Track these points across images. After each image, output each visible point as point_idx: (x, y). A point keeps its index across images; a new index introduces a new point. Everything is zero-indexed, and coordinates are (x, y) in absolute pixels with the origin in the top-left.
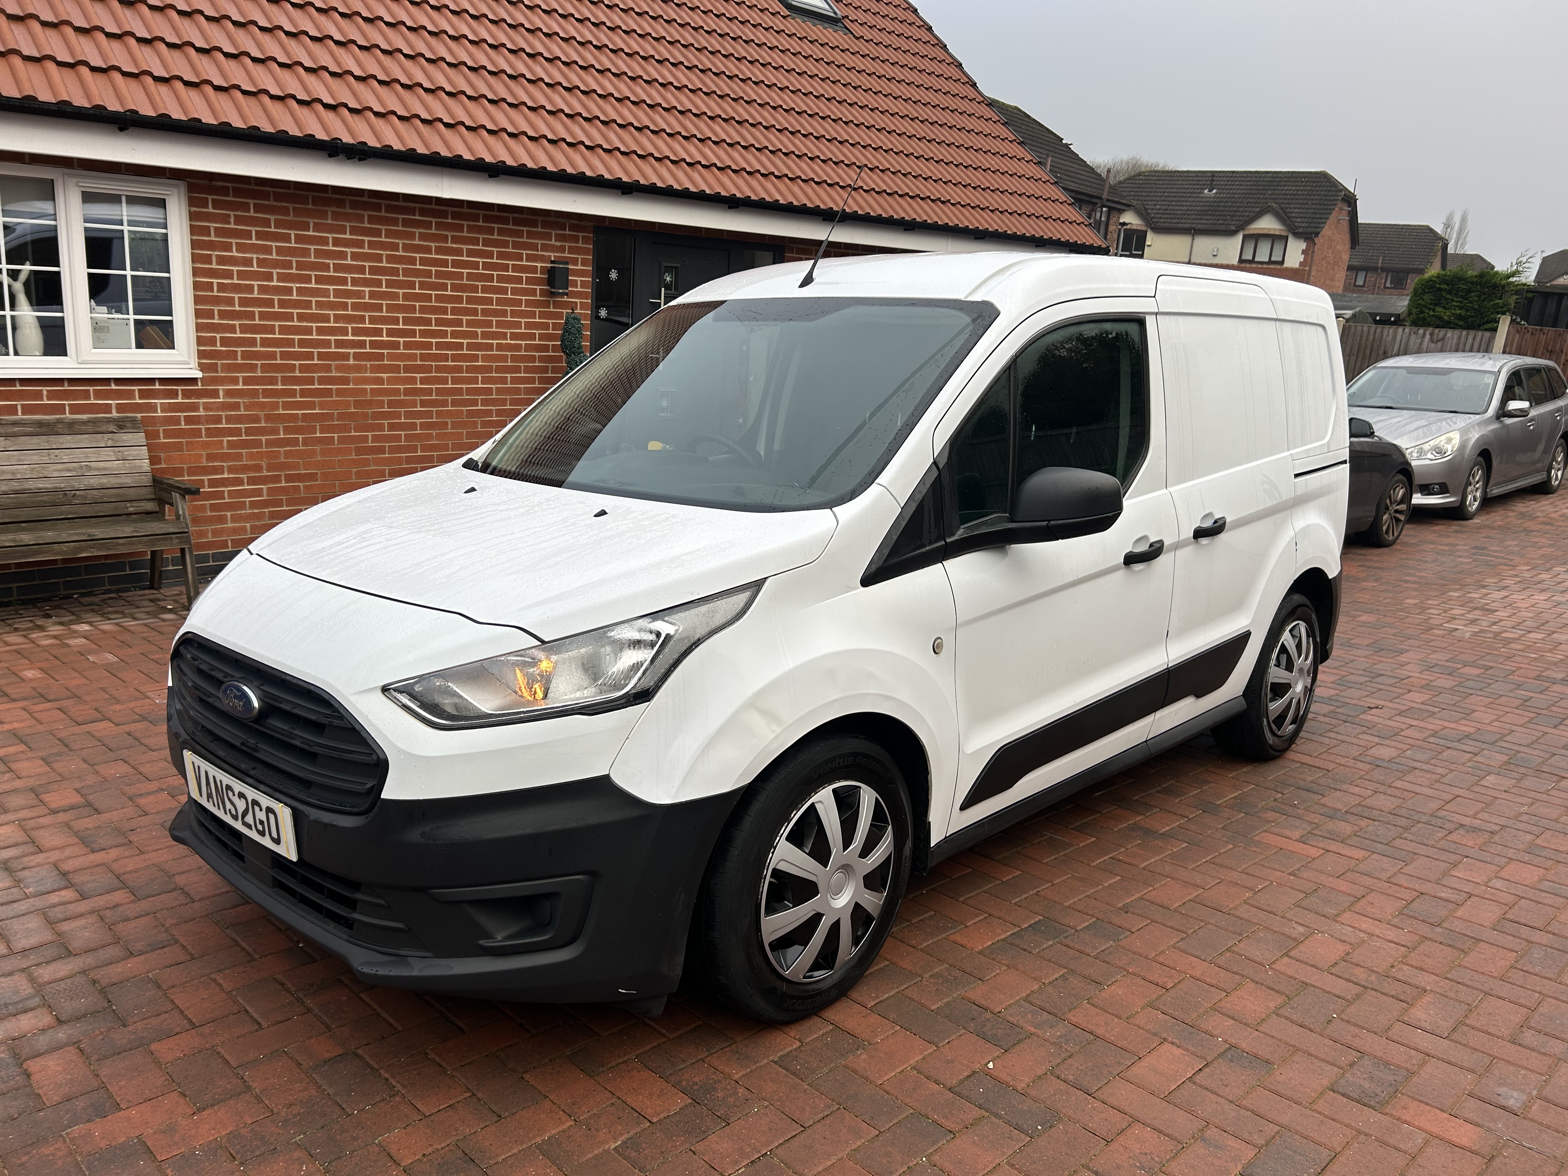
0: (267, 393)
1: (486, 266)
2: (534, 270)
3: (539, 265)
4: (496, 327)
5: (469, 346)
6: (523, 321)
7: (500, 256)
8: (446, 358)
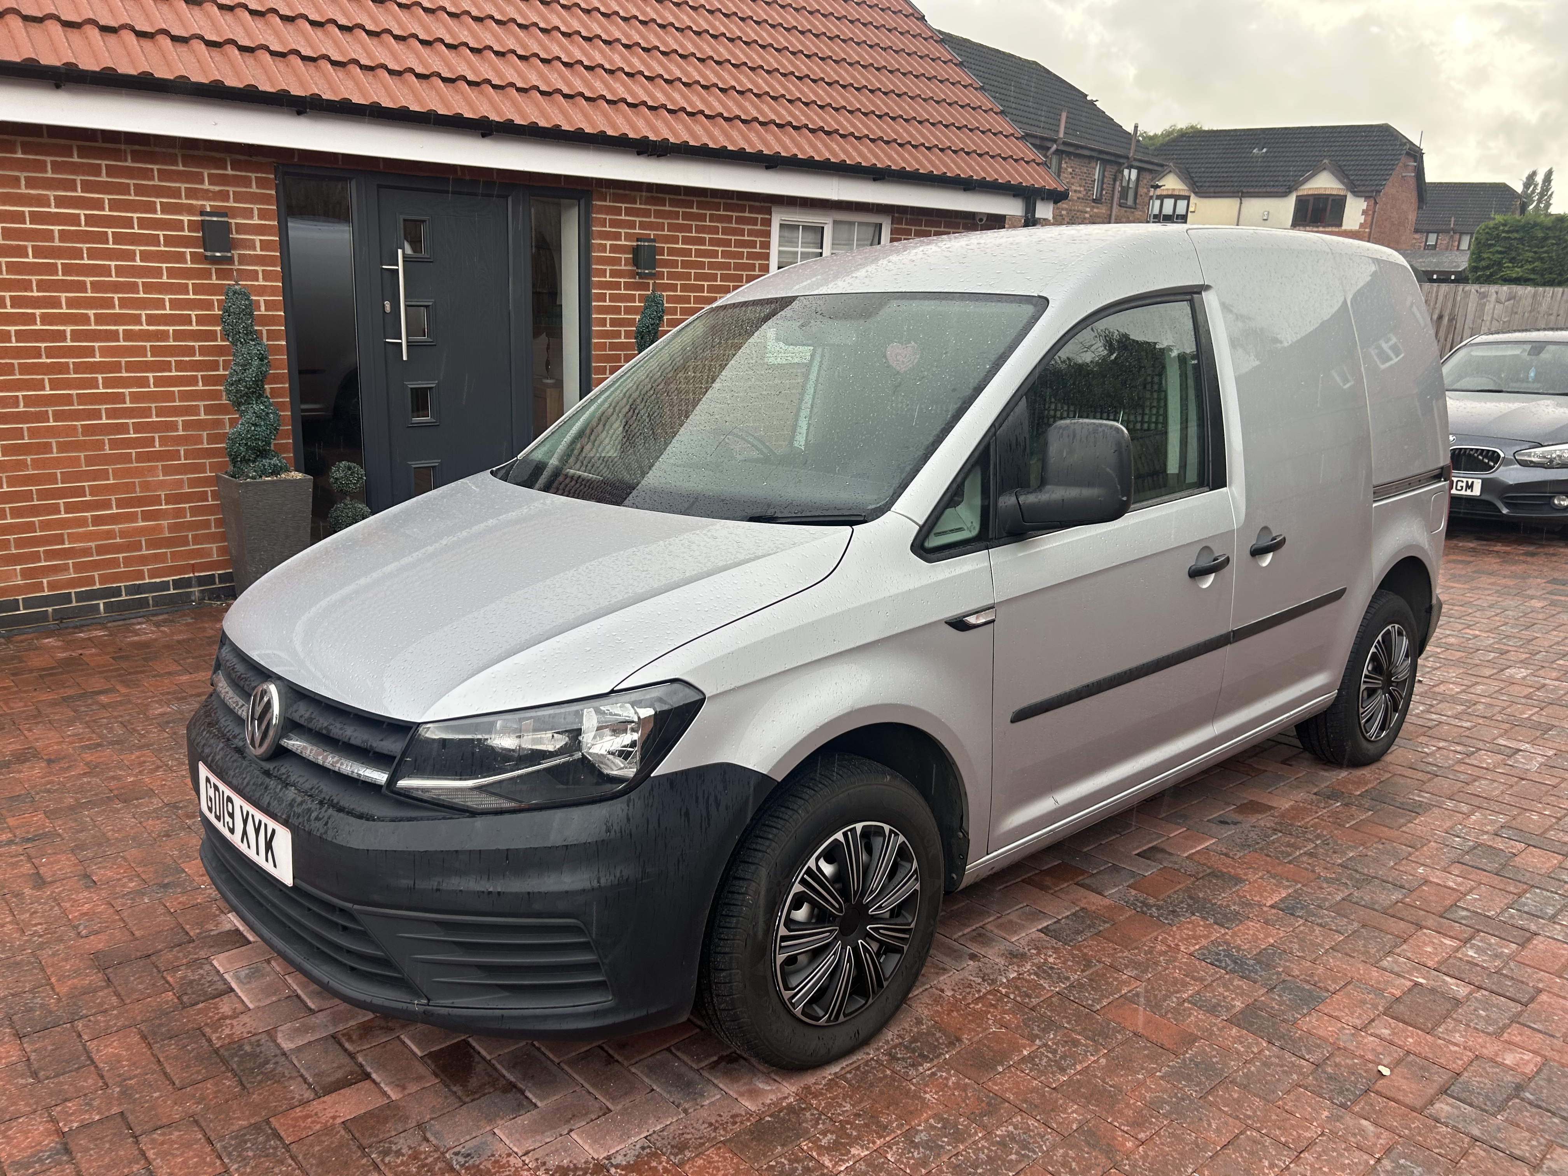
1: (92, 221)
2: (178, 226)
3: (185, 218)
4: (120, 308)
5: (76, 335)
6: (167, 297)
7: (114, 205)
8: (36, 352)
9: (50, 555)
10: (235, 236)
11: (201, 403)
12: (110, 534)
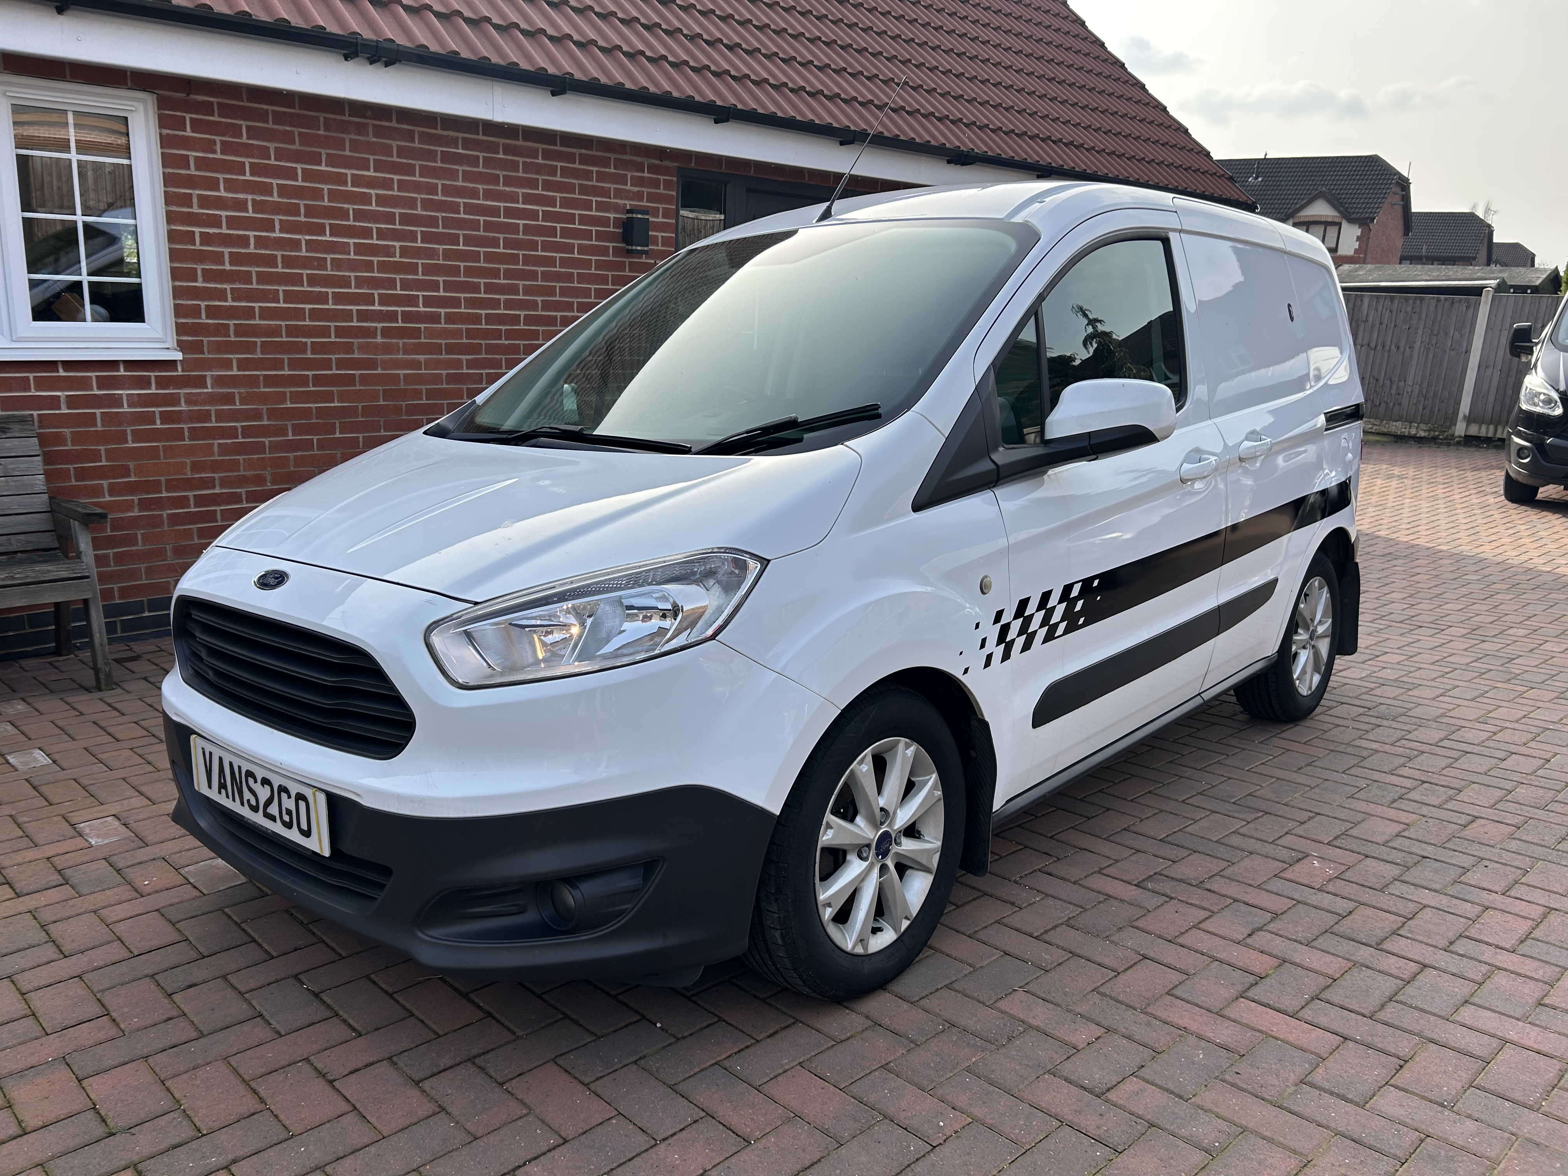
0: (269, 381)
1: (547, 216)
2: (605, 222)
3: (612, 216)
5: (527, 320)
6: (593, 287)
7: (563, 203)
8: (499, 334)
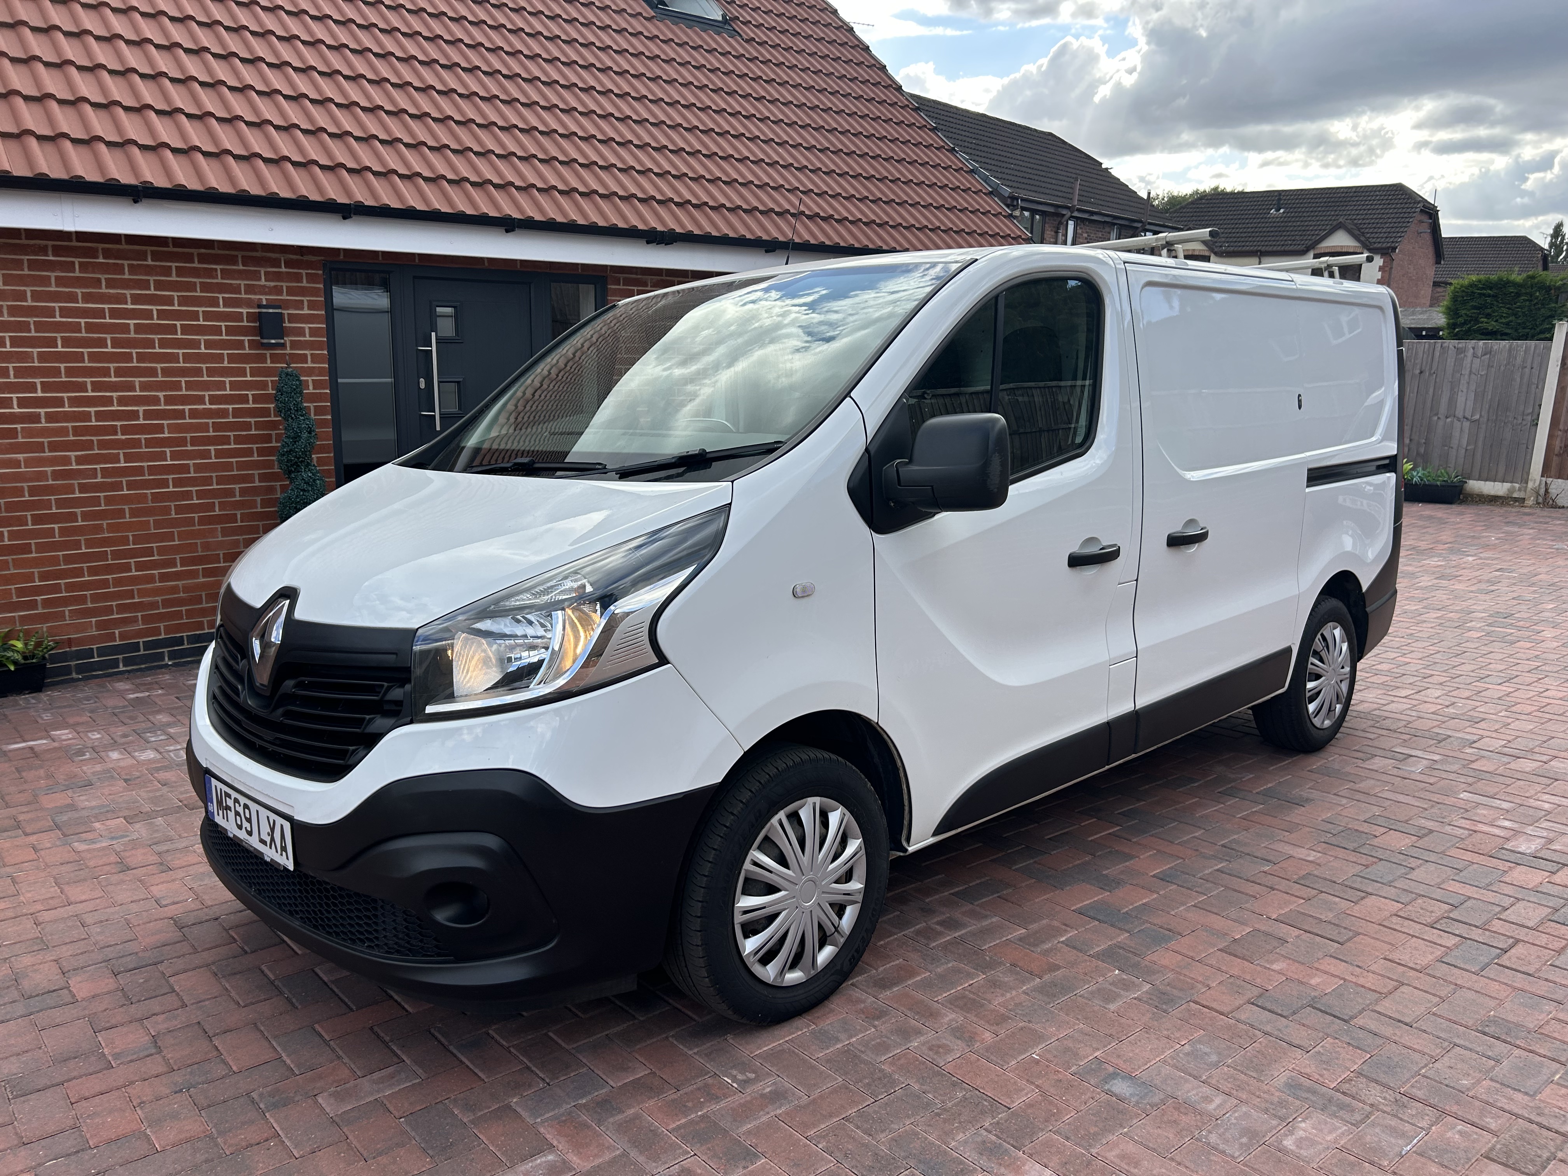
1: (163, 315)
2: (238, 317)
3: (244, 311)
4: (187, 390)
5: (148, 415)
6: (227, 380)
7: (183, 301)
8: (113, 430)
9: (122, 608)
10: (287, 324)
11: (256, 472)
12: (175, 590)
